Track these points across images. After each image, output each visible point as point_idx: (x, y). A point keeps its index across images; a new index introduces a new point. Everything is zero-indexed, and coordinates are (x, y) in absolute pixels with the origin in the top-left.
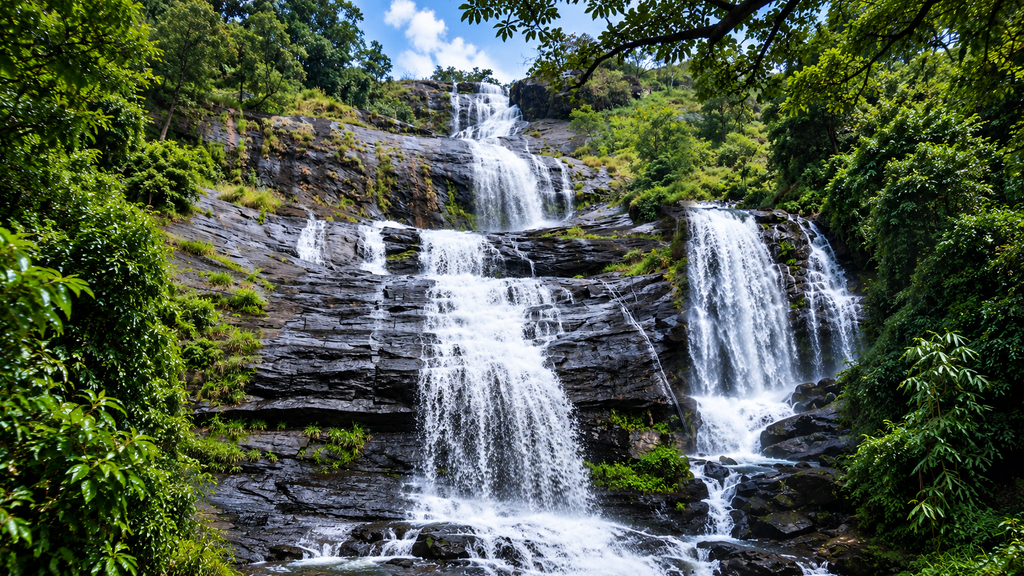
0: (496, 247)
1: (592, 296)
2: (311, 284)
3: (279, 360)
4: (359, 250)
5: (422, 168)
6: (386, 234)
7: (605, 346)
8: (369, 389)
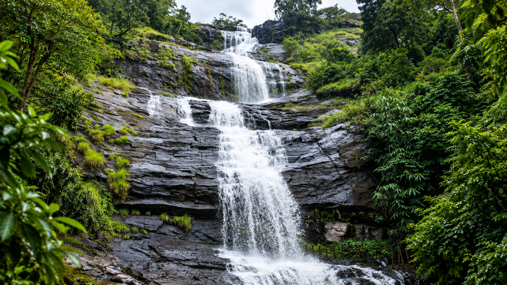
0: (250, 113)
1: (303, 141)
2: (157, 132)
3: (144, 176)
4: (179, 112)
5: (207, 69)
6: (191, 104)
7: (311, 171)
8: (191, 195)
